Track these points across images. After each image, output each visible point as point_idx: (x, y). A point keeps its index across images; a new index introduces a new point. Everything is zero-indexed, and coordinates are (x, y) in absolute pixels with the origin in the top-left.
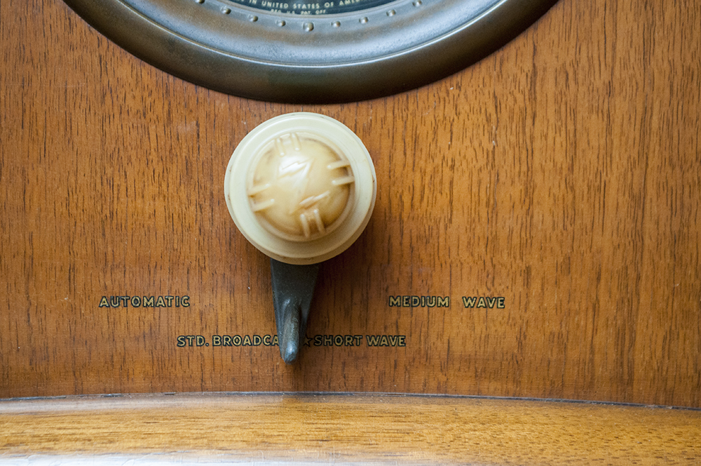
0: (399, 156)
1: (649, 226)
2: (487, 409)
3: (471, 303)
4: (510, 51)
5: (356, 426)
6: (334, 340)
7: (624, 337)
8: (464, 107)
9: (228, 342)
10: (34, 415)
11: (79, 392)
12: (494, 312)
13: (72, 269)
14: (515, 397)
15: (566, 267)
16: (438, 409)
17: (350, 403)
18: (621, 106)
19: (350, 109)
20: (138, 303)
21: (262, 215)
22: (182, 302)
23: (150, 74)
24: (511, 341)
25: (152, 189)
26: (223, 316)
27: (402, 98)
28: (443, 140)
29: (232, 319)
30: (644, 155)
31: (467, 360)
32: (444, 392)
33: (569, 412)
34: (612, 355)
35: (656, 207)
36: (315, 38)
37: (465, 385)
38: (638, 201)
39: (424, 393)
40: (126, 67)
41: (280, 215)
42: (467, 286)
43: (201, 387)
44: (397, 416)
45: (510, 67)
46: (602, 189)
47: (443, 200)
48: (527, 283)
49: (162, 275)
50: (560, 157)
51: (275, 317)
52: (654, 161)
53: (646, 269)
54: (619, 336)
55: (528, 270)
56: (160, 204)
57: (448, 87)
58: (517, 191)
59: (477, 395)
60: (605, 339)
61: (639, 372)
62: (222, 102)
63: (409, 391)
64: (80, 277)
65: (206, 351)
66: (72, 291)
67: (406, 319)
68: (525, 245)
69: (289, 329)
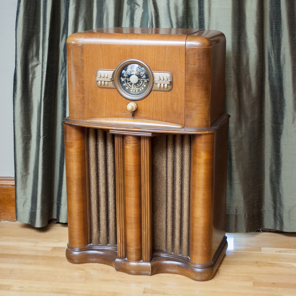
0: (138, 104)
4: (145, 98)
6: (134, 115)
7: (153, 116)
9: (130, 115)
10: (118, 119)
11: (121, 118)
12: (145, 114)
13: (121, 110)
14: (146, 119)
15: (149, 112)
17: (136, 119)
18: (152, 102)
19: (135, 102)
20: (124, 112)
21: (129, 109)
22: (127, 113)
23: (125, 99)
24: (146, 116)
25: (125, 106)
26: (129, 113)
28: (142, 104)
30: (154, 105)
31: (143, 117)
36: (135, 97)
37: (143, 119)
39: (141, 119)
42: (143, 112)
43: (128, 118)
46: (151, 107)
47: (142, 107)
49: (126, 111)
50: (149, 105)
53: (154, 112)
55: (147, 112)
58: (146, 107)
61: (153, 118)
62: (129, 101)
65: (128, 116)
66: (121, 112)
67: (139, 114)
68: (147, 110)
69: (132, 115)
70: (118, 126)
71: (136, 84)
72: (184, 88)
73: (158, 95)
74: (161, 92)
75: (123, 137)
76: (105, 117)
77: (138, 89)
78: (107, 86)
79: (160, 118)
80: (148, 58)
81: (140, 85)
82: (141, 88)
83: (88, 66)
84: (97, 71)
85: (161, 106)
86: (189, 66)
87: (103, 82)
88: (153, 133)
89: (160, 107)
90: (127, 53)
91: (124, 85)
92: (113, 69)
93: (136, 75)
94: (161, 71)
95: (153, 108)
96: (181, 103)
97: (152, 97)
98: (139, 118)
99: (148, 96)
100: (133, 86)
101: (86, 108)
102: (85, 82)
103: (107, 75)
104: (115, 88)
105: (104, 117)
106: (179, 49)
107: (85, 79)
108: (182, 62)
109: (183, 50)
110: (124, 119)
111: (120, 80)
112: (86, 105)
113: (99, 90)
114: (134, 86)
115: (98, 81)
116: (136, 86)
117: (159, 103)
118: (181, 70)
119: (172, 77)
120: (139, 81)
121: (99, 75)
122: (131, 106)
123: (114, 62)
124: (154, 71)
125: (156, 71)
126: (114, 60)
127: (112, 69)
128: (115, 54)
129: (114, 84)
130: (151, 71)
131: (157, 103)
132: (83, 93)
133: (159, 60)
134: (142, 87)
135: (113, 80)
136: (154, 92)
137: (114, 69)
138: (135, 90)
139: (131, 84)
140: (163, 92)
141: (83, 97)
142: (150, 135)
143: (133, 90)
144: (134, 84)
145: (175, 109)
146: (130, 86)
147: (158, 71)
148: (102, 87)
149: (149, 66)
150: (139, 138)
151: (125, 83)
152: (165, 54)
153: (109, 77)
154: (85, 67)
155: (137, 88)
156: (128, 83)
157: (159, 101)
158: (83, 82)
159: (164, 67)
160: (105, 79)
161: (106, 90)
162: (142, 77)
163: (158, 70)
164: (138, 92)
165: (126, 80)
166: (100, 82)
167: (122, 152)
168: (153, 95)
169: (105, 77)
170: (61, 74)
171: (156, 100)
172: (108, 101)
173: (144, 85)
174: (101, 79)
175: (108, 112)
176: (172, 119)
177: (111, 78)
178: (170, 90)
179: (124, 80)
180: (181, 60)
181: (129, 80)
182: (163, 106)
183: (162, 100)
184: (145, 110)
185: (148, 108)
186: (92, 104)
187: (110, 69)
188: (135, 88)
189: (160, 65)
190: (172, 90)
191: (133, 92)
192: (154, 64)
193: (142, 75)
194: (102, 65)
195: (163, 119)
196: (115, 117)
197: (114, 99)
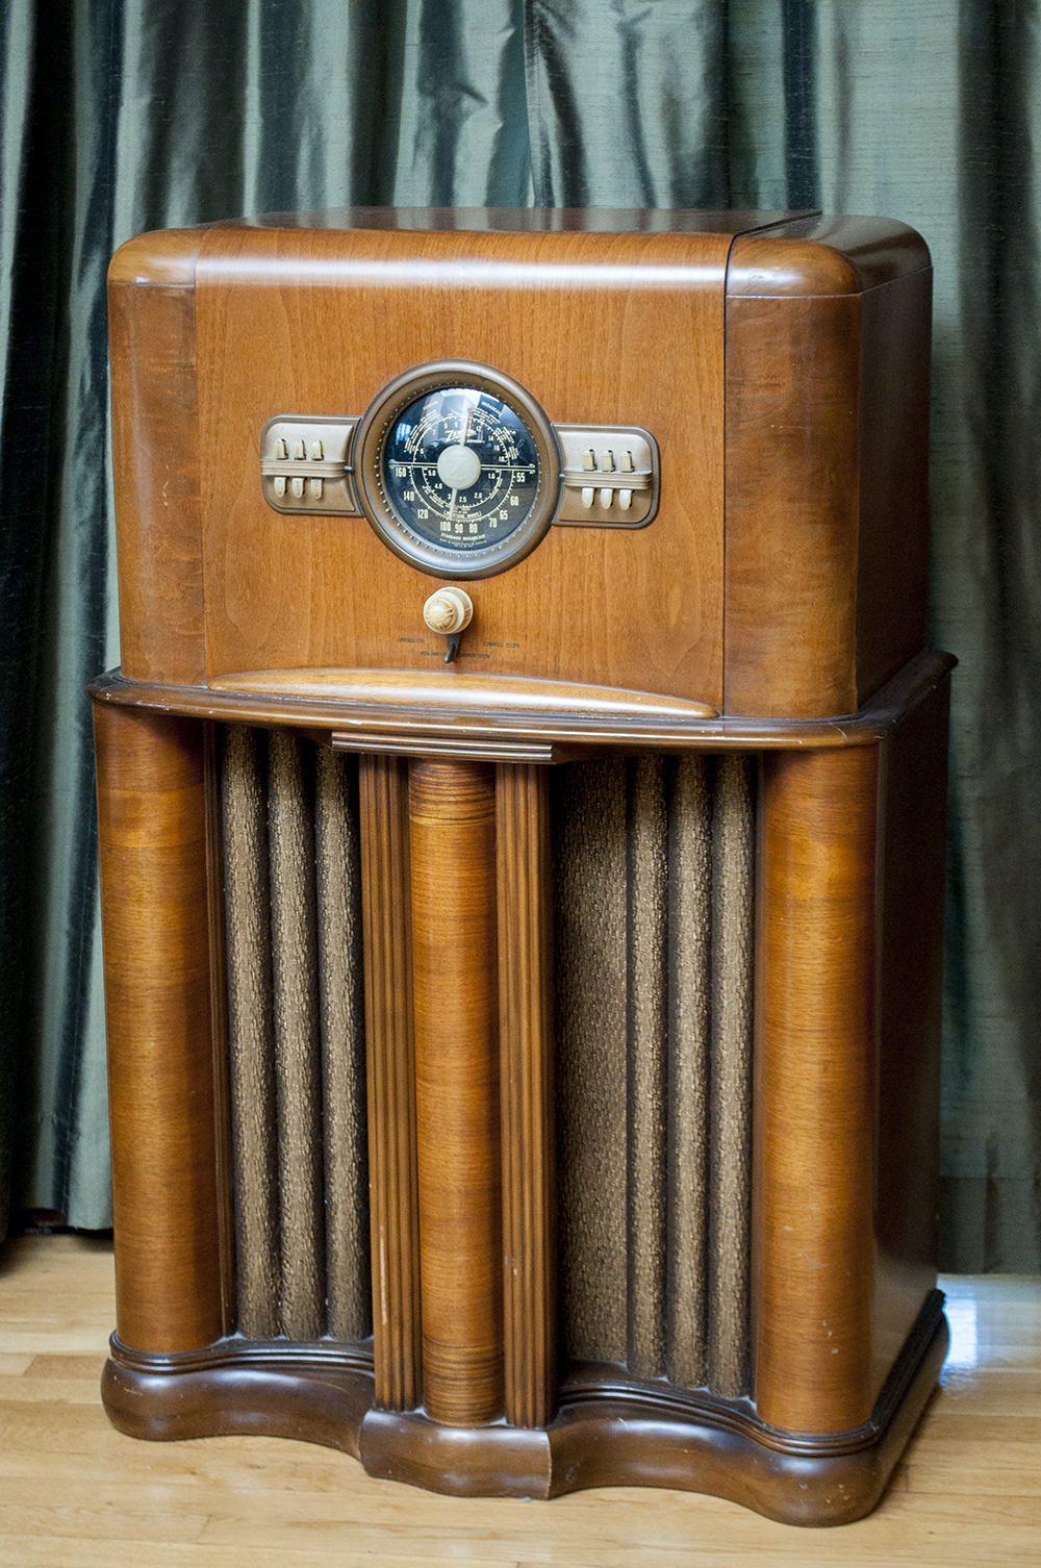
1: (563, 623)
3: (509, 645)
4: (519, 566)
5: (469, 682)
6: (469, 655)
7: (556, 658)
9: (436, 654)
10: (378, 674)
11: (391, 668)
12: (516, 648)
13: (390, 629)
14: (522, 674)
15: (538, 635)
16: (496, 679)
17: (470, 676)
18: (554, 585)
20: (407, 641)
21: (429, 622)
22: (422, 641)
23: (411, 570)
24: (521, 658)
25: (412, 606)
26: (434, 646)
28: (500, 594)
29: (437, 647)
30: (561, 600)
31: (509, 664)
32: (501, 673)
34: (553, 664)
35: (566, 618)
36: (465, 559)
37: (508, 672)
39: (492, 673)
40: (404, 567)
42: (508, 640)
43: (428, 668)
44: (481, 680)
45: (520, 571)
46: (549, 611)
47: (500, 613)
48: (526, 640)
49: (416, 632)
50: (535, 600)
52: (564, 603)
53: (563, 637)
54: (555, 660)
55: (526, 636)
56: (414, 611)
57: (501, 577)
58: (522, 611)
59: (510, 675)
60: (550, 659)
61: (561, 670)
62: (433, 579)
64: (392, 632)
65: (429, 657)
66: (389, 636)
67: (488, 649)
68: (525, 628)
69: (448, 652)
70: (375, 709)
71: (468, 493)
72: (718, 509)
73: (584, 549)
74: (598, 531)
75: (404, 767)
76: (308, 667)
77: (478, 516)
78: (318, 506)
79: (598, 667)
80: (531, 357)
81: (492, 496)
82: (496, 515)
83: (220, 400)
84: (269, 428)
85: (601, 606)
86: (748, 394)
87: (297, 486)
88: (559, 746)
89: (595, 612)
90: (423, 331)
91: (409, 496)
92: (352, 415)
93: (466, 445)
94: (600, 423)
95: (560, 615)
96: (703, 591)
97: (555, 559)
98: (484, 670)
99: (533, 555)
100: (451, 505)
101: (207, 620)
102: (203, 486)
103: (317, 445)
104: (358, 513)
105: (301, 667)
106: (694, 310)
107: (203, 468)
108: (710, 372)
109: (711, 310)
110: (408, 677)
111: (388, 474)
112: (208, 607)
113: (278, 525)
114: (457, 503)
115: (271, 478)
116: (471, 501)
117: (590, 590)
118: (703, 418)
119: (657, 454)
120: (484, 475)
121: (276, 448)
122: (444, 606)
123: (352, 380)
124: (564, 421)
125: (575, 421)
126: (353, 370)
127: (346, 414)
128: (358, 338)
129: (355, 492)
130: (548, 422)
131: (581, 586)
132: (194, 541)
133: (590, 365)
134: (502, 508)
135: (347, 471)
136: (565, 531)
137: (356, 415)
138: (466, 526)
139: (445, 492)
140: (612, 531)
141: (195, 565)
142: (543, 754)
143: (453, 524)
144: (461, 493)
145: (673, 620)
146: (440, 502)
147: (582, 422)
148: (296, 510)
149: (537, 399)
150: (485, 775)
151: (410, 488)
152: (620, 333)
153: (327, 459)
154: (205, 407)
155: (472, 511)
156: (428, 489)
157: (591, 577)
158: (193, 486)
159: (615, 401)
160: (308, 469)
161: (313, 526)
162: (503, 454)
163: (586, 419)
164: (480, 532)
165: (418, 472)
166: (279, 483)
167: (395, 848)
168: (556, 548)
169: (309, 459)
170: (77, 453)
171: (575, 575)
172: (326, 584)
173: (509, 499)
174: (290, 468)
175: (325, 641)
176: (656, 670)
177: (341, 461)
178: (649, 519)
179: (408, 474)
180: (704, 364)
181: (432, 470)
182: (609, 603)
183: (606, 576)
184: (515, 627)
185: (531, 618)
186: (240, 599)
187: (334, 414)
188: (466, 516)
189: (593, 389)
190: (657, 519)
191: (452, 532)
192: (565, 389)
193: (501, 448)
194: (294, 394)
195: (608, 671)
196: (360, 664)
197: (354, 574)
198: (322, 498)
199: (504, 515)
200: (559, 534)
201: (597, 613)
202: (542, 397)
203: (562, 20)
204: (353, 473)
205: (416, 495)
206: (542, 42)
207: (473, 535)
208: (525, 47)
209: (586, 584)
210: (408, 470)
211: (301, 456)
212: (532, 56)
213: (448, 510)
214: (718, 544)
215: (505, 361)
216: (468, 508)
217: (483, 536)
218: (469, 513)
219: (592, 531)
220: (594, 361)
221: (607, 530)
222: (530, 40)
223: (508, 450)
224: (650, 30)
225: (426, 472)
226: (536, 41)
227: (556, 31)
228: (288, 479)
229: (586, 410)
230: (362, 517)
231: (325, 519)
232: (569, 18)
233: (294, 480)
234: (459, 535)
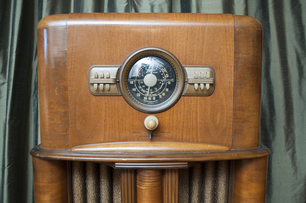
0: (161, 119)
1: (185, 125)
2: (169, 143)
3: (167, 133)
4: (171, 108)
5: (157, 144)
6: (154, 136)
7: (182, 135)
8: (167, 114)
9: (144, 136)
10: (126, 143)
11: (130, 141)
13: (130, 129)
14: (172, 141)
15: (177, 129)
16: (164, 143)
17: (156, 142)
18: (182, 114)
19: (156, 114)
20: (136, 133)
21: (148, 127)
22: (140, 133)
23: (137, 111)
24: (171, 136)
25: (137, 122)
26: (144, 134)
27: (161, 113)
28: (165, 117)
29: (145, 134)
30: (184, 118)
31: (167, 138)
32: (165, 141)
33: (177, 143)
36: (153, 107)
37: (167, 140)
38: (184, 123)
39: (163, 141)
40: (135, 111)
41: (150, 127)
42: (167, 131)
43: (142, 140)
44: (160, 143)
45: (171, 110)
46: (180, 122)
47: (165, 123)
48: (173, 130)
49: (138, 130)
50: (176, 119)
51: (149, 134)
52: (185, 119)
53: (184, 129)
54: (182, 136)
56: (138, 124)
57: (165, 112)
58: (172, 122)
59: (168, 141)
60: (180, 136)
61: (184, 139)
62: (144, 114)
63: (162, 141)
64: (130, 130)
65: (142, 137)
66: (130, 132)
67: (161, 134)
68: (173, 127)
69: (150, 135)
70: (128, 154)
71: (153, 88)
72: (232, 90)
73: (191, 102)
74: (196, 97)
75: (135, 172)
76: (103, 142)
77: (156, 95)
78: (107, 92)
79: (195, 137)
80: (176, 45)
81: (160, 89)
82: (161, 94)
83: (75, 61)
84: (91, 69)
85: (196, 119)
86: (240, 55)
87: (101, 86)
89: (194, 121)
90: (141, 38)
91: (134, 90)
92: (118, 64)
93: (153, 73)
94: (197, 65)
96: (227, 113)
97: (182, 106)
98: (160, 140)
99: (176, 105)
101: (70, 130)
102: (69, 88)
103: (107, 74)
104: (120, 94)
105: (101, 143)
106: (226, 31)
107: (69, 82)
108: (230, 49)
109: (231, 31)
112: (70, 126)
113: (94, 99)
114: (150, 91)
115: (93, 84)
116: (154, 90)
117: (193, 114)
118: (228, 63)
119: (213, 74)
120: (158, 82)
121: (93, 77)
123: (118, 54)
124: (186, 64)
125: (189, 64)
126: (119, 51)
127: (116, 64)
128: (120, 41)
129: (119, 87)
130: (181, 65)
131: (190, 114)
132: (66, 106)
133: (194, 48)
134: (163, 92)
135: (117, 81)
136: (186, 97)
137: (120, 65)
138: (152, 98)
139: (147, 87)
140: (200, 97)
141: (66, 113)
142: (185, 165)
143: (148, 97)
144: (151, 88)
145: (218, 122)
146: (144, 91)
147: (191, 65)
148: (100, 94)
150: (162, 172)
151: (135, 87)
152: (203, 38)
153: (111, 78)
154: (70, 64)
155: (154, 93)
156: (140, 87)
157: (193, 111)
158: (66, 88)
159: (202, 58)
160: (105, 81)
163: (193, 65)
164: (156, 99)
165: (137, 82)
166: (96, 85)
168: (183, 103)
169: (105, 77)
171: (188, 111)
172: (109, 117)
173: (165, 90)
174: (99, 80)
175: (109, 134)
176: (212, 137)
177: (115, 78)
178: (212, 93)
179: (134, 83)
180: (228, 47)
181: (141, 81)
182: (199, 118)
183: (198, 111)
184: (169, 127)
185: (174, 124)
186: (81, 122)
187: (112, 64)
188: (152, 95)
189: (195, 55)
190: (214, 93)
191: (148, 100)
192: (186, 55)
193: (163, 74)
194: (99, 59)
195: (198, 138)
196: (120, 141)
197: (118, 113)
198: (109, 90)
199: (164, 94)
200: (184, 99)
201: (195, 121)
202: (179, 57)
203: (137, 2)
204: (119, 82)
205: (136, 89)
206: (134, 6)
207: (154, 100)
208: (130, 7)
209: (192, 113)
210: (134, 82)
211: (103, 77)
212: (131, 9)
213: (147, 93)
214: (232, 100)
215: (168, 47)
216: (152, 92)
217: (157, 101)
218: (153, 94)
219: (194, 97)
220: (195, 47)
221: (198, 97)
222: (131, 5)
223: (165, 75)
224: (156, 4)
225: (140, 82)
226: (132, 6)
227: (136, 4)
228: (98, 84)
229: (193, 61)
230: (121, 96)
231: (109, 97)
232: (139, 2)
233: (100, 84)
234: (150, 101)
